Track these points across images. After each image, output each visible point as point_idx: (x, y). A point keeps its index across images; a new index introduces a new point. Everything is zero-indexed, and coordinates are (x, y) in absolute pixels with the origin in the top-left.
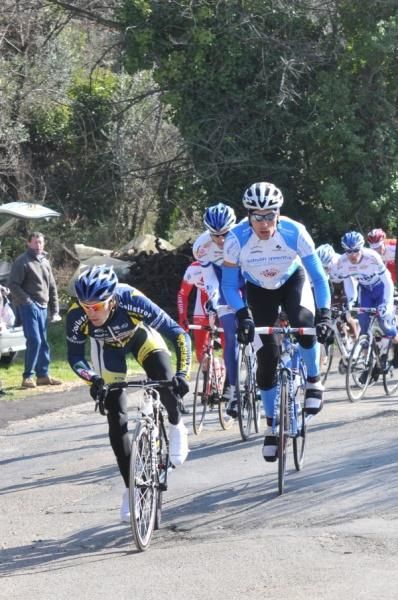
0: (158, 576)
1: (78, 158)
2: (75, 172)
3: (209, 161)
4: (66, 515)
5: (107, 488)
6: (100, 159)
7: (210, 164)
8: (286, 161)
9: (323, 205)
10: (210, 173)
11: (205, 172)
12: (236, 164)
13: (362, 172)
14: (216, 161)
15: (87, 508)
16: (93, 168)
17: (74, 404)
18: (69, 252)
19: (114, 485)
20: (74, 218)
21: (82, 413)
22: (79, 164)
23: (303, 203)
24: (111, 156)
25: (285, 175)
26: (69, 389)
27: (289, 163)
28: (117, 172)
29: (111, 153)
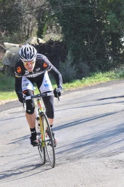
0: (38, 182)
1: (3, 6)
2: (3, 12)
3: (57, 5)
4: (2, 158)
5: (18, 145)
6: (12, 6)
7: (58, 7)
8: (90, 3)
9: (106, 21)
10: (58, 10)
11: (56, 10)
12: (69, 6)
13: (121, 6)
14: (61, 5)
15: (10, 154)
16: (10, 10)
17: (6, 110)
18: (2, 46)
19: (21, 144)
20: (3, 32)
21: (9, 113)
22: (4, 9)
23: (98, 20)
24: (17, 5)
25: (90, 9)
26: (4, 103)
27: (91, 4)
28: (20, 12)
29: (17, 4)
